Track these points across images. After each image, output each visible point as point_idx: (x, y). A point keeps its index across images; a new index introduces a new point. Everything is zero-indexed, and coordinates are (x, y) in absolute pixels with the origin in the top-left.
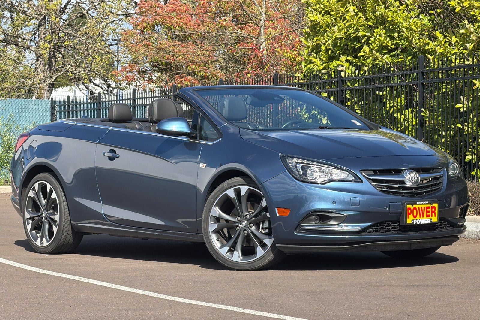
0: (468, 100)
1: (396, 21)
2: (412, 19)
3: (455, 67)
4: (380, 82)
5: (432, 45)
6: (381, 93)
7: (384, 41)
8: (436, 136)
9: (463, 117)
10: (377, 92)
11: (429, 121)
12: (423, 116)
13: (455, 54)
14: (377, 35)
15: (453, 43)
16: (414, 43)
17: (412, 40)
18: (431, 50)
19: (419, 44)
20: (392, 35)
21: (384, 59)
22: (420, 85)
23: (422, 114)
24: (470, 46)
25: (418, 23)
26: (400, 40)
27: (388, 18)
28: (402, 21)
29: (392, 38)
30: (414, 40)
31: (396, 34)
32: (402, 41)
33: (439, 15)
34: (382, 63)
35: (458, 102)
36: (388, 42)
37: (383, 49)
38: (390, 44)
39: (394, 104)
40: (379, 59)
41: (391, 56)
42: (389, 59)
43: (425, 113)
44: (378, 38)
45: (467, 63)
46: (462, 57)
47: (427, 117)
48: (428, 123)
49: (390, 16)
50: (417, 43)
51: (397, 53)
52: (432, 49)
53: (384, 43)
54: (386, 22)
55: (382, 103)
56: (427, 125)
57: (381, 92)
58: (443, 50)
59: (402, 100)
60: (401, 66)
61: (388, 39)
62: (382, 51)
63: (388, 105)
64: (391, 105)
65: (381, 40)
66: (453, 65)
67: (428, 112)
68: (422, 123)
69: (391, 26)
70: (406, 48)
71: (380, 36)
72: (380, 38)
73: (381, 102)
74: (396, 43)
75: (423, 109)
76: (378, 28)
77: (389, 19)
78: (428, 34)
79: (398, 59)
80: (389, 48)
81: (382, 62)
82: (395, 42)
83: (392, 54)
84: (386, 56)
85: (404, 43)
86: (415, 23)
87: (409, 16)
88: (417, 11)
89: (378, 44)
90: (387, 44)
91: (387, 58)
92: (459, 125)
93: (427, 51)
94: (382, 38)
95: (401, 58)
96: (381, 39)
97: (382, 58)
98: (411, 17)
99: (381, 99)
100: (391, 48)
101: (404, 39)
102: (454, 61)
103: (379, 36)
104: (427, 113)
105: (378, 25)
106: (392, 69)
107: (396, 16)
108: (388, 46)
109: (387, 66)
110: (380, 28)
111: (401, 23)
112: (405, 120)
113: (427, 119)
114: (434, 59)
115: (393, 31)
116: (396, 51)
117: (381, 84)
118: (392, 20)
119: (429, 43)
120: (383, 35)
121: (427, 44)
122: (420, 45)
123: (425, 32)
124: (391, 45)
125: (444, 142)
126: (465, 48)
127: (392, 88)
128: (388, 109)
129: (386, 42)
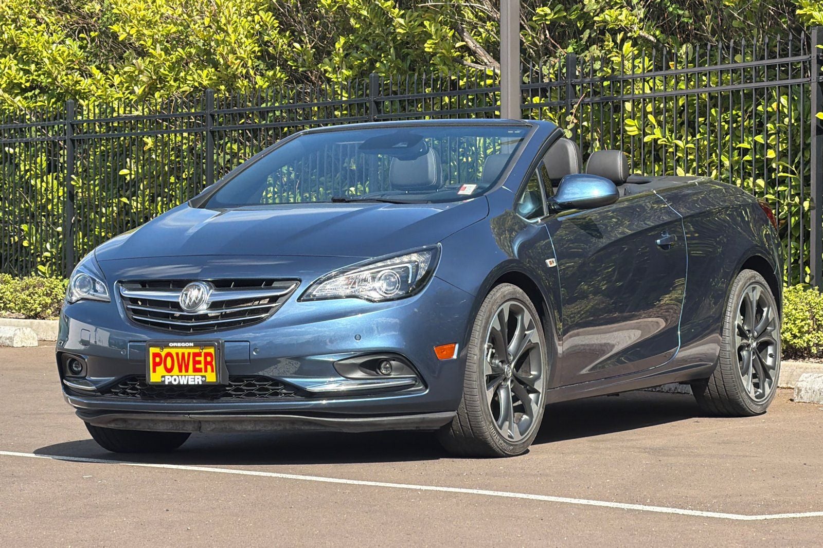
0: (137, 163)
1: (32, 48)
2: (55, 45)
3: (118, 118)
4: (10, 135)
5: (85, 83)
6: (12, 151)
7: (15, 76)
8: (93, 214)
9: (131, 188)
10: (7, 149)
11: (82, 192)
12: (74, 185)
13: (120, 99)
14: (5, 67)
15: (115, 84)
16: (60, 81)
17: (56, 77)
18: (82, 91)
19: (66, 82)
20: (27, 68)
21: (15, 103)
22: (69, 142)
23: (73, 183)
24: (139, 90)
25: (64, 52)
26: (39, 76)
27: (20, 43)
28: (40, 48)
29: (27, 72)
30: (59, 76)
31: (33, 67)
32: (42, 77)
33: (93, 40)
34: (12, 108)
35: (123, 167)
36: (21, 78)
37: (13, 88)
38: (23, 81)
39: (31, 166)
40: (9, 102)
41: (26, 98)
42: (23, 102)
43: (77, 182)
44: (7, 73)
45: (135, 113)
46: (128, 104)
47: (79, 187)
48: (80, 195)
49: (24, 41)
50: (63, 81)
51: (34, 94)
52: (84, 89)
53: (15, 79)
54: (18, 50)
55: (14, 166)
56: (79, 198)
57: (12, 148)
58: (102, 92)
59: (42, 159)
60: (40, 114)
61: (22, 73)
62: (12, 91)
63: (22, 169)
64: (27, 168)
65: (11, 75)
66: (115, 114)
67: (81, 181)
68: (71, 195)
69: (25, 55)
70: (46, 86)
71: (10, 68)
72: (9, 71)
73: (11, 163)
74: (33, 79)
75: (73, 176)
76: (5, 57)
77: (23, 45)
78: (78, 67)
79: (36, 102)
80: (23, 86)
81: (13, 106)
82: (31, 78)
83: (26, 95)
84: (19, 98)
85: (44, 81)
86: (60, 52)
87: (51, 41)
88: (62, 35)
89: (6, 81)
90: (20, 81)
91: (19, 101)
92: (124, 200)
93: (78, 92)
94: (13, 72)
95: (40, 101)
96: (11, 73)
97: (12, 101)
98: (53, 43)
99: (11, 159)
100: (25, 86)
101: (44, 74)
102: (116, 109)
103: (8, 69)
104: (79, 181)
105: (6, 53)
106: (28, 117)
107: (32, 41)
108: (21, 83)
109: (20, 113)
110: (8, 57)
111: (39, 51)
112: (46, 190)
113: (80, 190)
114: (88, 105)
115: (27, 63)
116: (33, 92)
117: (12, 138)
118: (27, 47)
119: (81, 81)
120: (14, 68)
121: (77, 82)
122: (68, 84)
123: (75, 65)
124: (26, 82)
125: (104, 223)
126: (132, 92)
127: (27, 144)
128: (22, 173)
129: (18, 77)
